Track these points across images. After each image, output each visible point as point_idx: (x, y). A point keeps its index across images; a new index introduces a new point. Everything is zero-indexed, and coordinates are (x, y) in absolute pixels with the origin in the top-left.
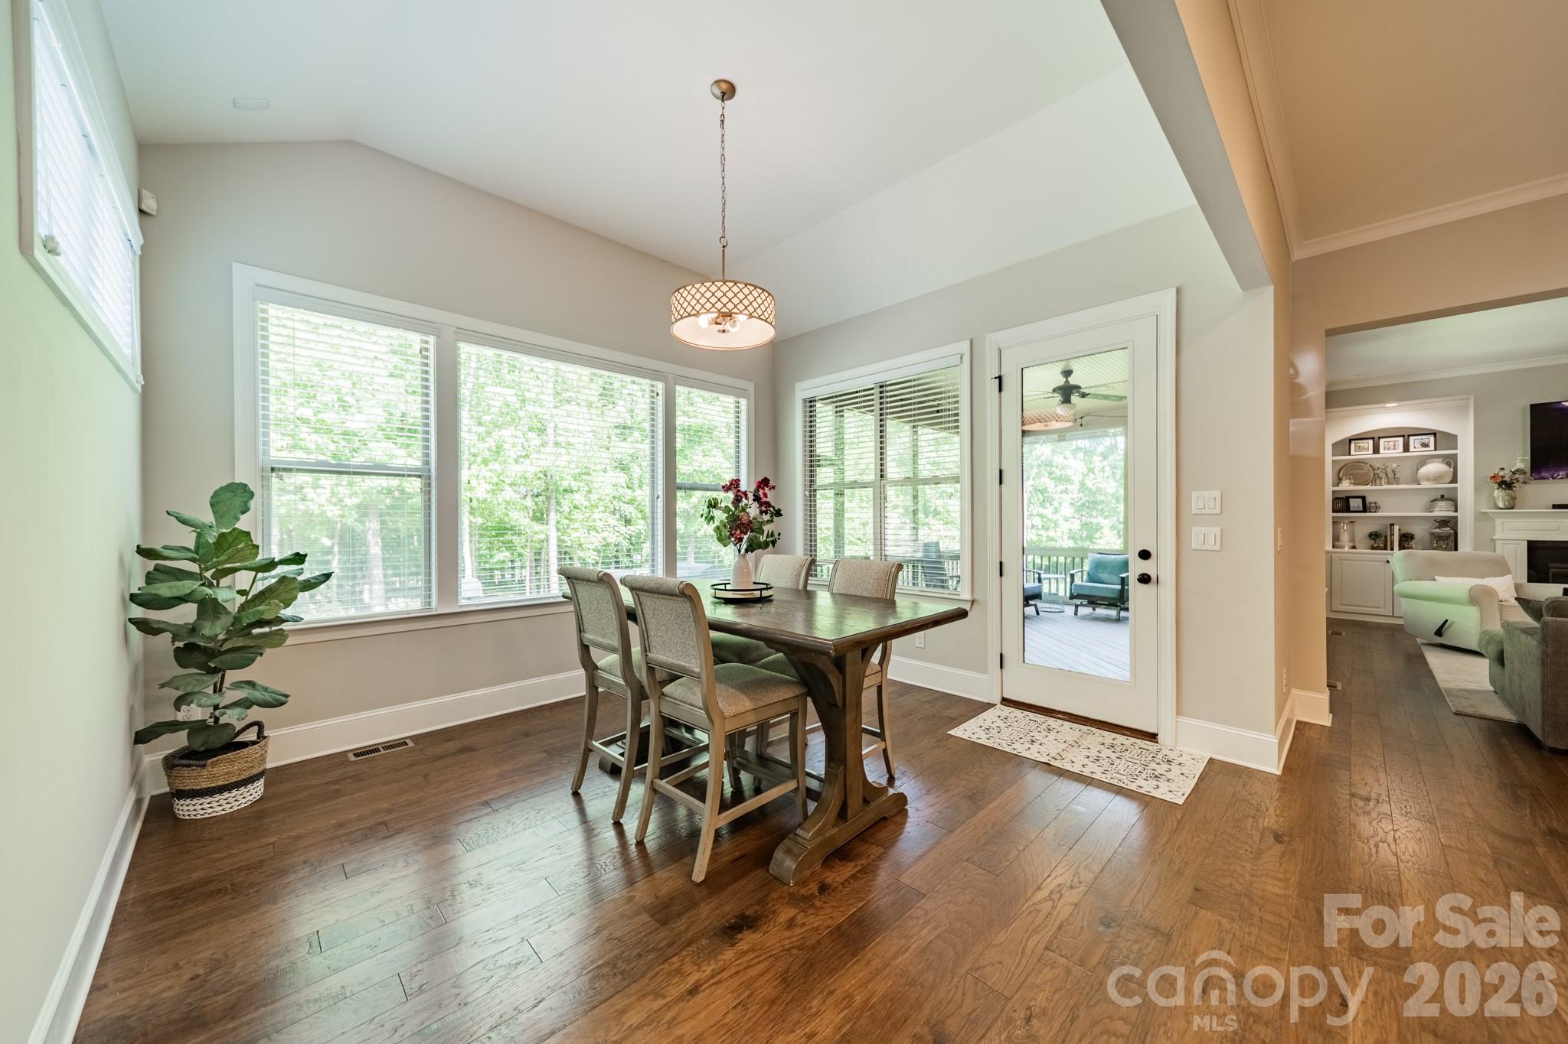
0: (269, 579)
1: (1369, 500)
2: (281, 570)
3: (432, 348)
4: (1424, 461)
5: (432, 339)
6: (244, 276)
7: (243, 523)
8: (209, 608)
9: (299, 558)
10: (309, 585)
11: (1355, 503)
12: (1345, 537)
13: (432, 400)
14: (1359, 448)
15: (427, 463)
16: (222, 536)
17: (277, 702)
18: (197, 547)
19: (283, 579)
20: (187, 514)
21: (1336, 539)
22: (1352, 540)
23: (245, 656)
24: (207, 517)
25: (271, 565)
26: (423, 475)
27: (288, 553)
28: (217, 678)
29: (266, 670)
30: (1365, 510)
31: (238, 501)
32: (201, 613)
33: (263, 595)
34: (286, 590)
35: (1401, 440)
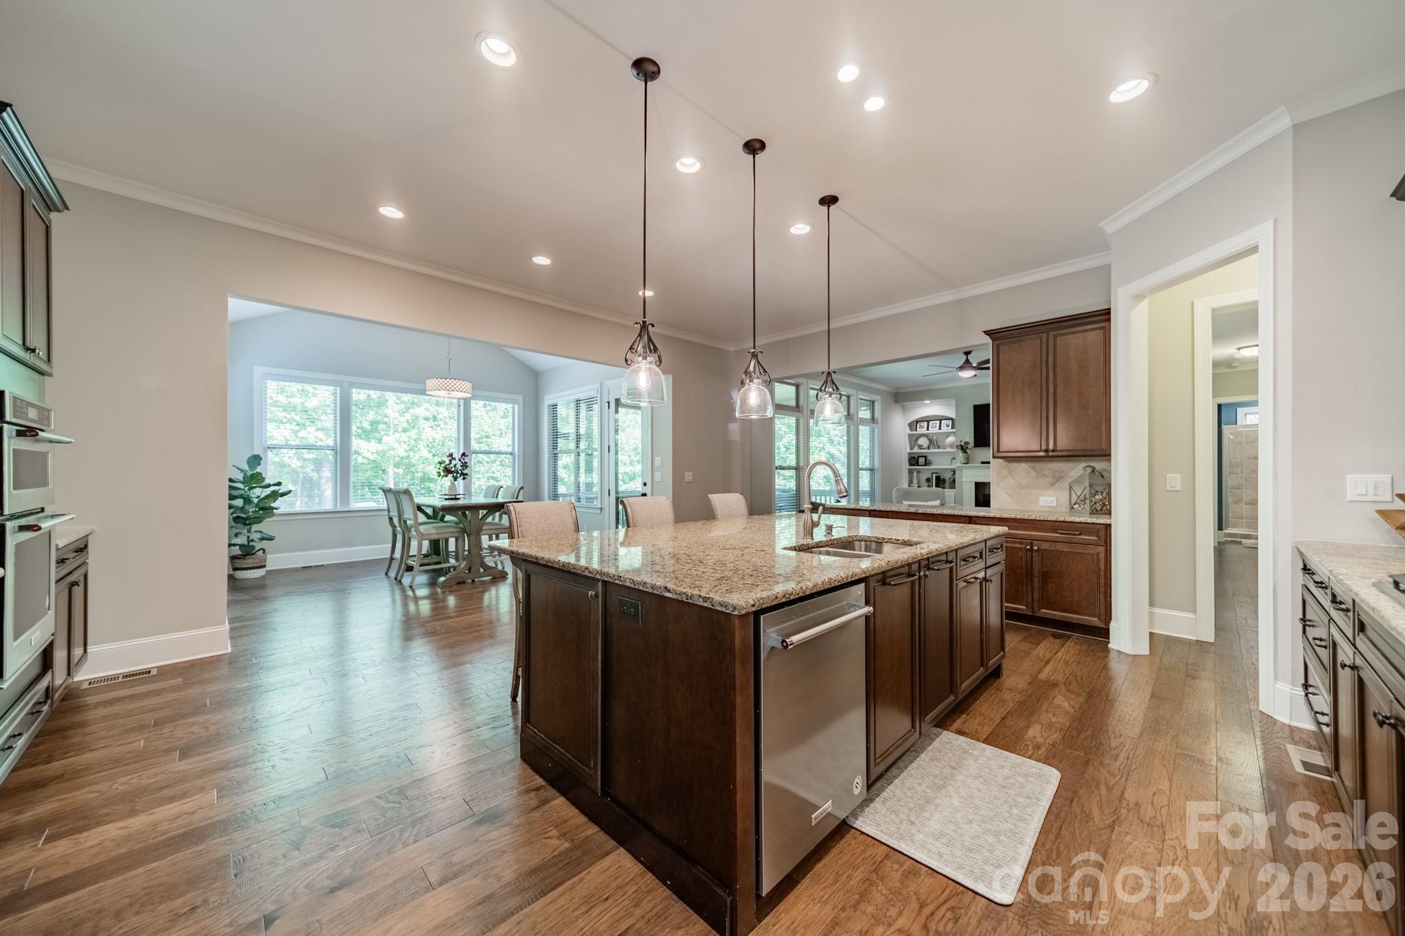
0: (268, 491)
1: (928, 458)
2: (273, 488)
3: (338, 392)
4: (948, 435)
5: (338, 389)
6: (258, 371)
7: (259, 469)
8: (247, 500)
9: (279, 484)
10: (283, 495)
11: (922, 460)
12: (915, 481)
13: (338, 415)
14: (921, 427)
15: (336, 444)
16: (253, 474)
17: (271, 539)
18: (244, 478)
19: (274, 492)
20: (240, 466)
21: (911, 483)
22: (919, 483)
23: (259, 520)
24: (246, 467)
25: (269, 486)
26: (334, 449)
27: (276, 481)
28: (249, 527)
29: (266, 526)
30: (925, 465)
31: (256, 462)
32: (244, 503)
33: (267, 497)
34: (275, 495)
35: (938, 422)
